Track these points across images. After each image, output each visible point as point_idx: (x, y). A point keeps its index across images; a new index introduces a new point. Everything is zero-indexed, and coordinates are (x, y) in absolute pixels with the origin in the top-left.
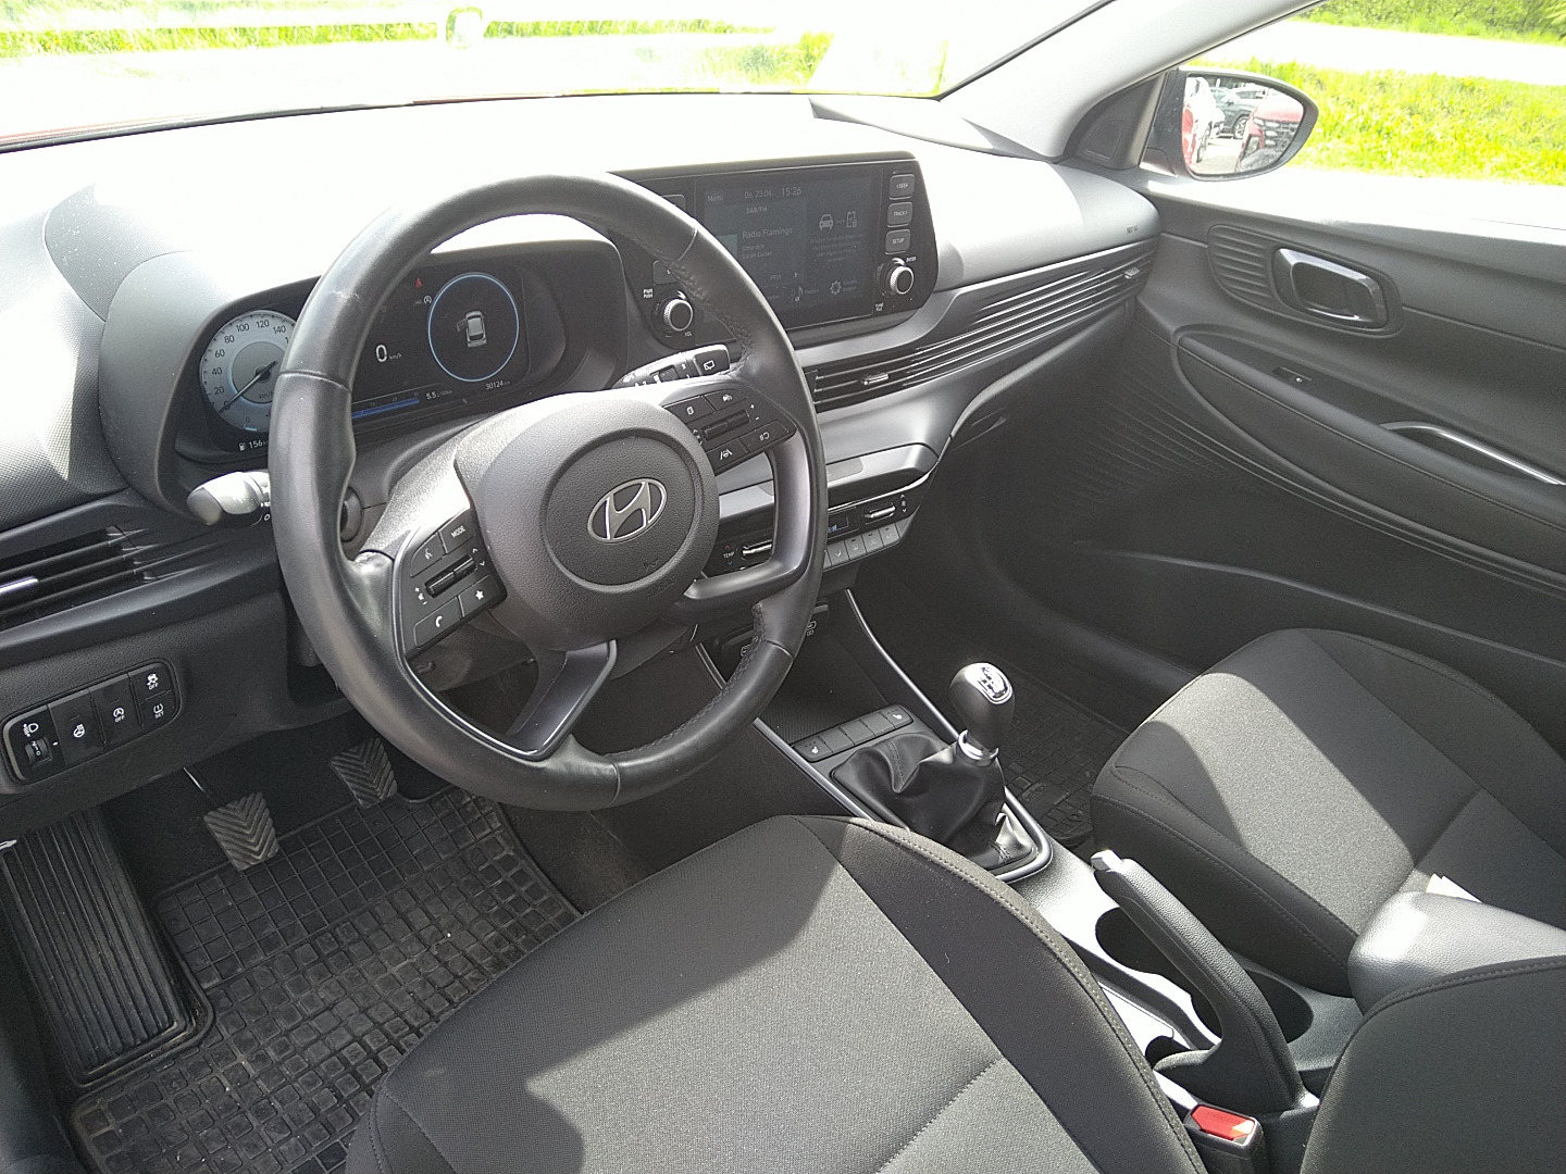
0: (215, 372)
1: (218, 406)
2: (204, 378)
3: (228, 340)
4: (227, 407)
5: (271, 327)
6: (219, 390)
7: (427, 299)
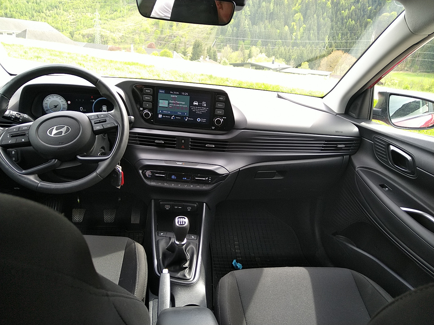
0: (46, 104)
1: (45, 110)
2: (43, 104)
3: (49, 98)
4: (47, 110)
5: (58, 98)
6: (46, 107)
7: (93, 101)
